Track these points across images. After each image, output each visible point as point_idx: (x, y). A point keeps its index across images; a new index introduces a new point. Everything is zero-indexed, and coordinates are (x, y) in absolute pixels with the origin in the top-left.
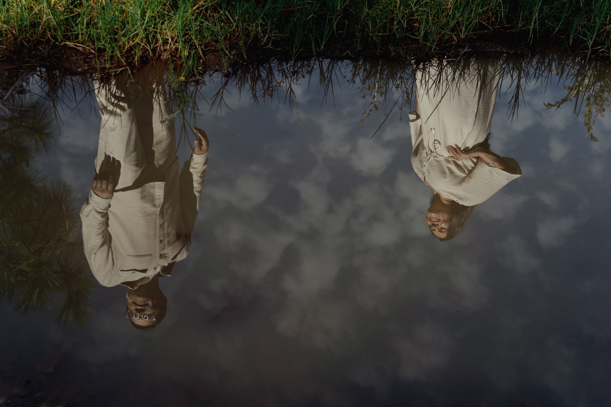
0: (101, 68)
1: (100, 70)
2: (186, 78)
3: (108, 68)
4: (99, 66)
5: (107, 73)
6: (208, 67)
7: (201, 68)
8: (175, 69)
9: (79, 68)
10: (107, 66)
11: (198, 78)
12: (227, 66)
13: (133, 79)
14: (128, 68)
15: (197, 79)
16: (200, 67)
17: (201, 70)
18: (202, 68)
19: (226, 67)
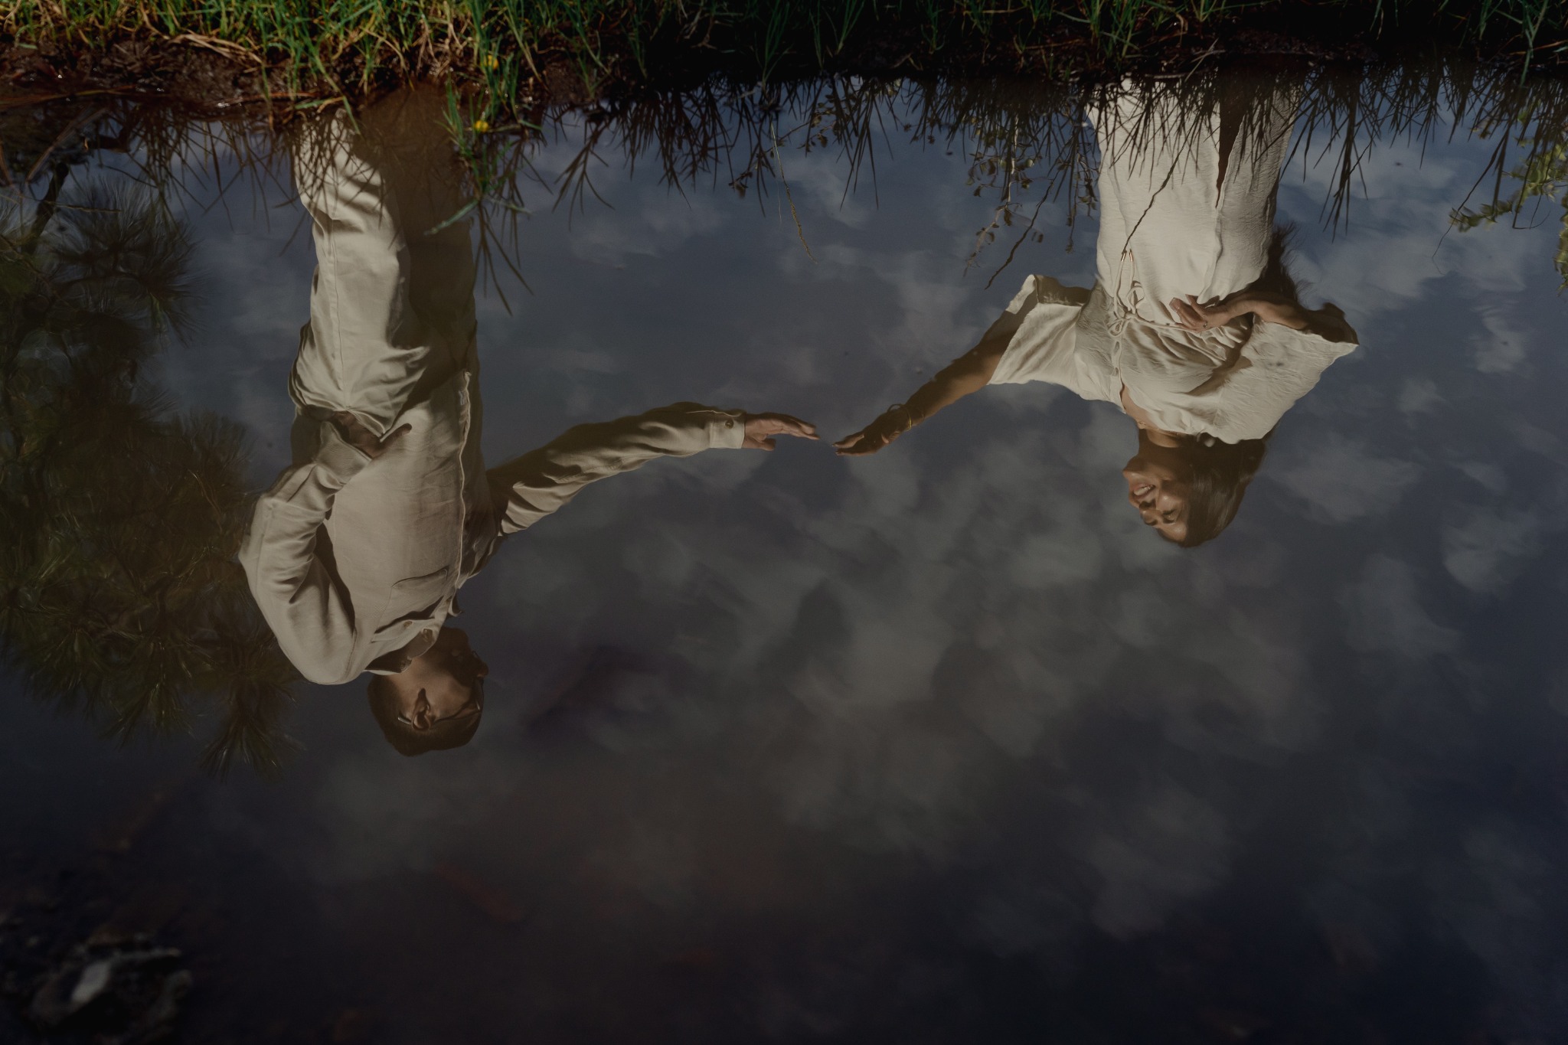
0: (275, 100)
1: (274, 105)
2: (492, 125)
3: (292, 99)
4: (270, 95)
5: (289, 112)
6: (549, 98)
7: (530, 99)
8: (463, 102)
9: (220, 100)
10: (292, 94)
11: (521, 125)
12: (596, 94)
13: (356, 127)
14: (344, 99)
15: (518, 127)
16: (528, 96)
17: (530, 104)
18: (534, 99)
19: (592, 96)
